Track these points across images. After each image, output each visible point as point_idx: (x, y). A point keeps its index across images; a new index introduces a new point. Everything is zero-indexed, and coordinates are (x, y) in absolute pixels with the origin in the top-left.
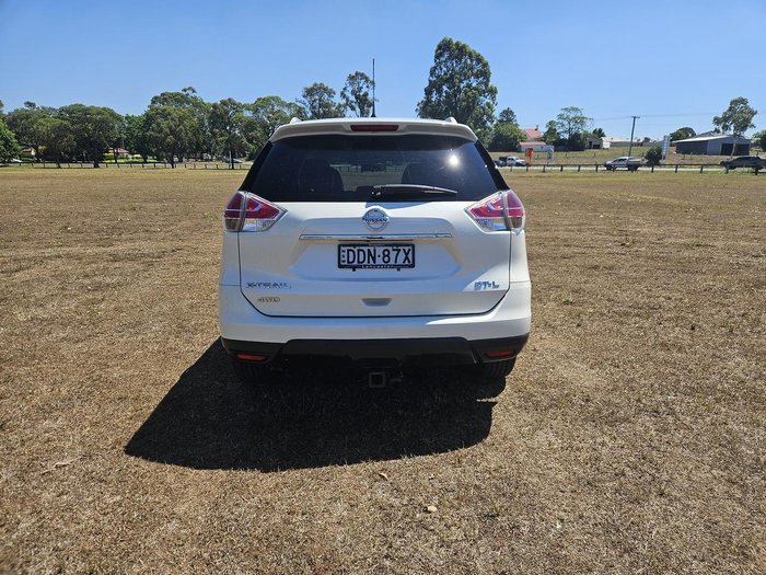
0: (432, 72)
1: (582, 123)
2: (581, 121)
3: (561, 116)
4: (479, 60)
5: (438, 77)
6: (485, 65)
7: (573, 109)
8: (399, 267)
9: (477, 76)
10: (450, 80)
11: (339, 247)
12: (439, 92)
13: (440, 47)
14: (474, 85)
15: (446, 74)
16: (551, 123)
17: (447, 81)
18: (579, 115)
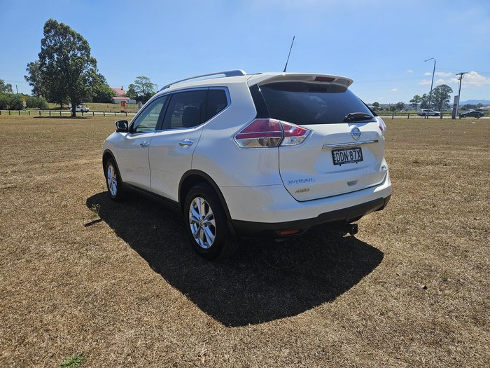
0: (43, 42)
1: (151, 87)
2: (150, 85)
3: (137, 82)
4: (80, 38)
5: (48, 47)
6: (85, 42)
7: (144, 78)
8: (357, 161)
9: (80, 49)
10: (59, 50)
11: (332, 152)
12: (51, 57)
13: (47, 25)
14: (79, 55)
15: (55, 45)
16: (131, 85)
17: (56, 50)
18: (148, 81)
